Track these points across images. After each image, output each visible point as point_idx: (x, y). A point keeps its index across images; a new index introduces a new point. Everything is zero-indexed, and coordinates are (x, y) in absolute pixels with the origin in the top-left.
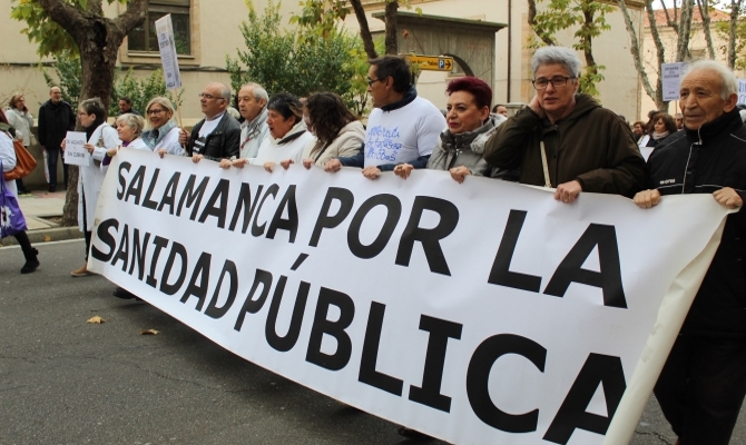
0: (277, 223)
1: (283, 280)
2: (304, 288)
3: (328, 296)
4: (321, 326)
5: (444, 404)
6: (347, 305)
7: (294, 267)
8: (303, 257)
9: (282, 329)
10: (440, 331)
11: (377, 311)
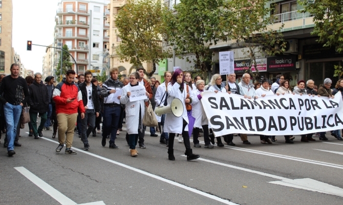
0: (291, 106)
1: (298, 117)
2: (302, 118)
3: (306, 118)
4: (307, 124)
5: (326, 127)
6: (310, 119)
7: (299, 114)
8: (300, 113)
9: (301, 127)
10: (324, 117)
11: (315, 118)
